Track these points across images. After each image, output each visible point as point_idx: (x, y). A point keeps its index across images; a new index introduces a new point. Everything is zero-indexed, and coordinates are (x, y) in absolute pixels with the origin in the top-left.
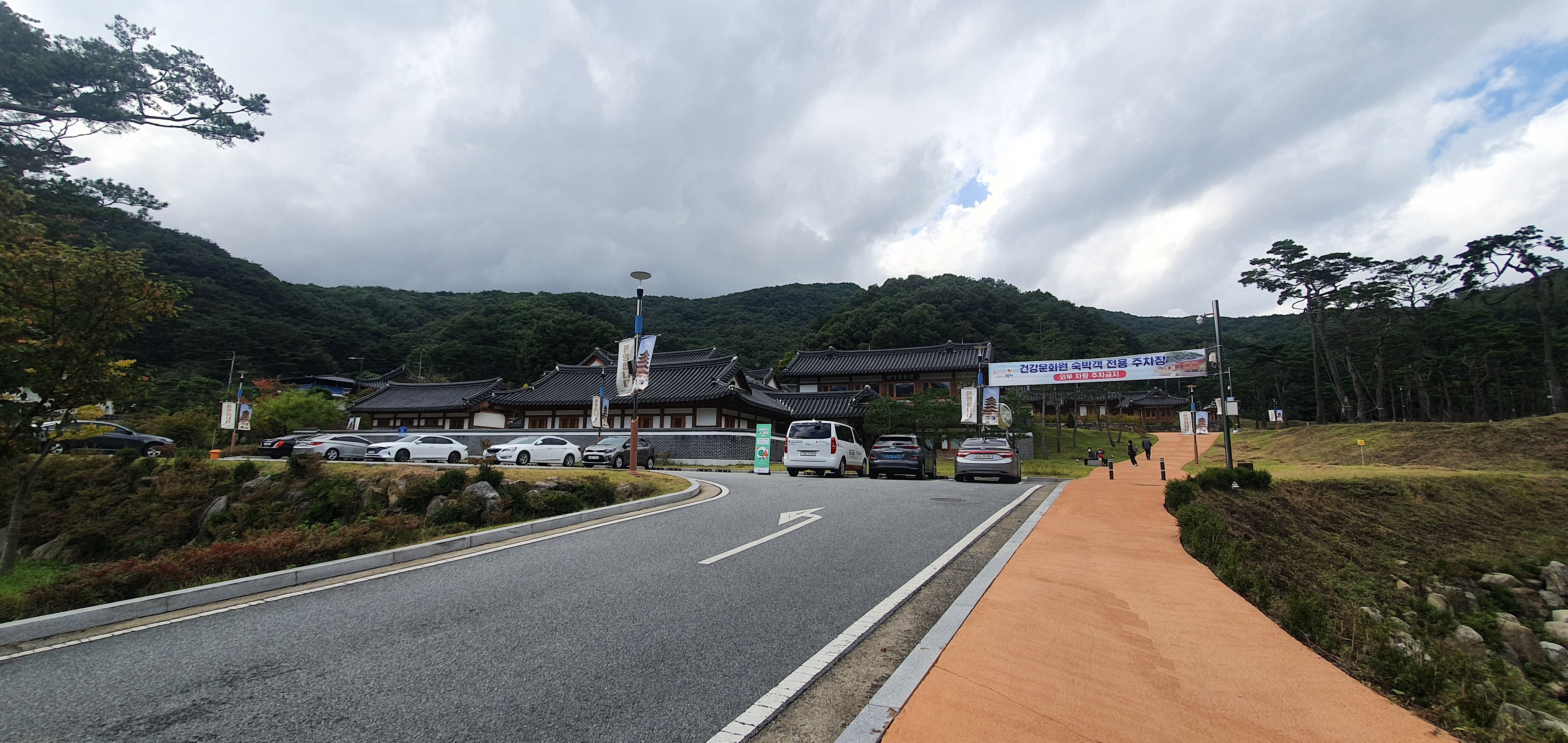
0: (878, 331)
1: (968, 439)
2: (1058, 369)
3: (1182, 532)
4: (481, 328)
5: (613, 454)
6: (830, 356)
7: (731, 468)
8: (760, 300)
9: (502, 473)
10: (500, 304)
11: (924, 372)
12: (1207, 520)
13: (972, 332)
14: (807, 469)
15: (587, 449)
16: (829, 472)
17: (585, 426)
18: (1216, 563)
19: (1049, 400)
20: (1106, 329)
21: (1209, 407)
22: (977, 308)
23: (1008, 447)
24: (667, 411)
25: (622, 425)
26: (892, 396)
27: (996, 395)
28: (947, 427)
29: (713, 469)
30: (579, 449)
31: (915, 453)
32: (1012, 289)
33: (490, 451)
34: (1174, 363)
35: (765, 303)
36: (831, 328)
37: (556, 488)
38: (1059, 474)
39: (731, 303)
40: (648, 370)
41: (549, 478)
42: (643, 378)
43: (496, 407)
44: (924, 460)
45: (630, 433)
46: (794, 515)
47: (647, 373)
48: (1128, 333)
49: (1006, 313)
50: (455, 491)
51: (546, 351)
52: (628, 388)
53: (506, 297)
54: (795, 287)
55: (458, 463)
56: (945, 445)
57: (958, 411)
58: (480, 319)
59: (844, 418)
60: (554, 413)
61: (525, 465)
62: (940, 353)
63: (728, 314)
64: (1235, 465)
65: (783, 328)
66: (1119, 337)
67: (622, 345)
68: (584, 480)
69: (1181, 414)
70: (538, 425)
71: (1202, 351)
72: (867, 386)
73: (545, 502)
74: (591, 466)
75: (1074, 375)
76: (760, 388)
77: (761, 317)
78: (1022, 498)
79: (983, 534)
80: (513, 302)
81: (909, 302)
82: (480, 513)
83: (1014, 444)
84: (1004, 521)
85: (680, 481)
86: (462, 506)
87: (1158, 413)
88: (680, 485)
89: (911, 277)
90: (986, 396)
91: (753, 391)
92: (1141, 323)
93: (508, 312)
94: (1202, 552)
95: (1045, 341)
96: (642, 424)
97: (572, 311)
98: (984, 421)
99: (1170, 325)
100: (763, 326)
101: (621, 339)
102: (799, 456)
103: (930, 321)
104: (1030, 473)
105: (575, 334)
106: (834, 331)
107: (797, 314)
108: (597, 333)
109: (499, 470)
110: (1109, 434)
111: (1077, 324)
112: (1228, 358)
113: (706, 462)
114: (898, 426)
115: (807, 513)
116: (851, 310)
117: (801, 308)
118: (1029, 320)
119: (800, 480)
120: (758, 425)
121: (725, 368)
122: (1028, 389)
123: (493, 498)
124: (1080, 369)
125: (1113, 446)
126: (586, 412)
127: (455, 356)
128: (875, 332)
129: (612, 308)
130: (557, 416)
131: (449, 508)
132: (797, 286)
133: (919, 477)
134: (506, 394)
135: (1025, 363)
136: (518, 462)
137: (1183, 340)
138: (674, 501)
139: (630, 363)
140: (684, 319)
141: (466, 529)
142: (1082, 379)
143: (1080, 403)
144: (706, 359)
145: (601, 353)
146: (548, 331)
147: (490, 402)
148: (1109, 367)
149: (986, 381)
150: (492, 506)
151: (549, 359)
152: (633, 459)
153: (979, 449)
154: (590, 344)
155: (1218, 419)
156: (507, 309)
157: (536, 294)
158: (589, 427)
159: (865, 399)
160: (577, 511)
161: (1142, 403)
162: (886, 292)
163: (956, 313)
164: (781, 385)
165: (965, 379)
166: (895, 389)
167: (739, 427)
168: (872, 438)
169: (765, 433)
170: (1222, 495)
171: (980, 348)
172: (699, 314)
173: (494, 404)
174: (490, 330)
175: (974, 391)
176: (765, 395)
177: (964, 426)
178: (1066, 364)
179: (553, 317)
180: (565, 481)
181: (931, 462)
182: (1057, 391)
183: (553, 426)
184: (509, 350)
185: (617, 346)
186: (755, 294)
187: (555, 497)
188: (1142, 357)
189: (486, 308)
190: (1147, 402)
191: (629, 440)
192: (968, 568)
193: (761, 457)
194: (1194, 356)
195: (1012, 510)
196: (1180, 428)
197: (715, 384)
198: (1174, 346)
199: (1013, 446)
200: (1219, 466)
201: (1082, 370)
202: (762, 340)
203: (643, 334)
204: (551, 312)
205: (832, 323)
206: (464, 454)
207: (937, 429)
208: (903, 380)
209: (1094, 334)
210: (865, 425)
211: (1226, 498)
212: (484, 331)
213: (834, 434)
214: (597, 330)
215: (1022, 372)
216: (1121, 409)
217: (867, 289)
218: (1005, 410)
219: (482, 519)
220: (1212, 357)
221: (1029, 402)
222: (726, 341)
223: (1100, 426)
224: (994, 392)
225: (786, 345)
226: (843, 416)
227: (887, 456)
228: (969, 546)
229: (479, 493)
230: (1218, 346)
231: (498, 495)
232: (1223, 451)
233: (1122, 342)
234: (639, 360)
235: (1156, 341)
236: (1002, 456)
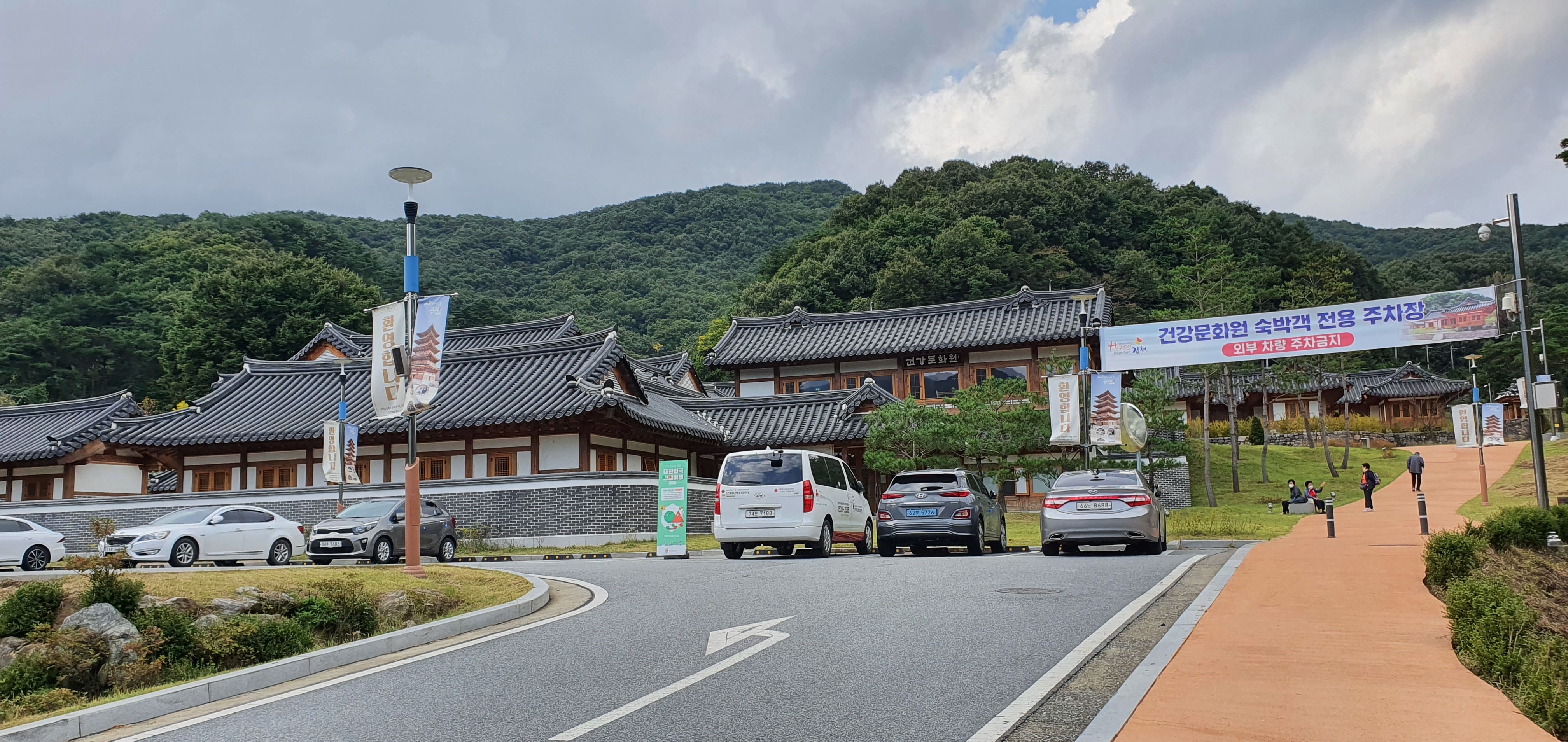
0: (888, 273)
1: (1065, 474)
2: (1230, 333)
3: (1457, 628)
4: (79, 291)
5: (370, 536)
6: (796, 325)
7: (611, 550)
8: (656, 221)
9: (140, 585)
10: (119, 241)
11: (978, 348)
12: (1498, 604)
13: (1068, 268)
14: (758, 543)
15: (316, 528)
16: (802, 547)
17: (310, 481)
18: (1516, 682)
19: (1215, 393)
20: (1317, 254)
21: (1507, 394)
22: (1077, 221)
23: (1140, 485)
24: (478, 444)
25: (387, 475)
26: (918, 397)
27: (1114, 386)
28: (1023, 452)
29: (576, 553)
30: (301, 529)
31: (961, 504)
32: (1142, 183)
33: (113, 542)
34: (1439, 315)
35: (666, 226)
36: (797, 270)
37: (255, 609)
38: (1236, 533)
39: (598, 226)
40: (438, 366)
41: (240, 590)
42: (425, 382)
43: (119, 452)
44: (981, 517)
45: (403, 492)
46: (735, 634)
47: (435, 371)
48: (1358, 260)
49: (1133, 228)
50: (41, 626)
51: (222, 333)
52: (395, 403)
53: (130, 225)
54: (724, 192)
55: (44, 569)
56: (1021, 487)
57: (1043, 420)
58: (77, 271)
59: (828, 441)
60: (244, 458)
61: (188, 565)
62: (1006, 312)
63: (594, 250)
64: (1553, 502)
65: (705, 273)
66: (1342, 269)
67: (379, 316)
68: (312, 590)
69: (1456, 410)
70: (211, 484)
71: (1489, 292)
72: (868, 379)
73: (234, 638)
74: (326, 561)
75: (1260, 345)
76: (664, 392)
77: (661, 254)
78: (1168, 581)
79: (1097, 654)
80: (146, 235)
81: (946, 215)
82: (96, 668)
83: (1152, 479)
84: (1135, 627)
85: (510, 581)
86: (57, 657)
87: (1414, 409)
88: (510, 590)
89: (950, 166)
90: (1096, 391)
91: (651, 396)
92: (1382, 240)
93: (136, 256)
94: (1491, 664)
95: (1205, 282)
96: (428, 473)
97: (272, 251)
98: (1094, 439)
99: (1435, 243)
100: (665, 270)
101: (376, 304)
102: (742, 520)
103: (986, 250)
104: (1183, 533)
105: (281, 297)
106: (804, 275)
107: (730, 245)
108: (327, 293)
109: (134, 580)
110: (1327, 454)
111: (1264, 247)
112: (1540, 301)
113: (562, 541)
114: (931, 453)
115: (760, 628)
116: (834, 235)
117: (737, 234)
118: (1175, 241)
119: (747, 563)
120: (662, 463)
121: (594, 355)
122: (1177, 374)
123: (124, 636)
124: (1269, 332)
125: (1335, 475)
126: (310, 454)
127: (26, 350)
128: (882, 275)
129: (356, 242)
130: (252, 464)
131: (28, 663)
132: (728, 190)
133: (974, 551)
134: (140, 425)
135: (1169, 325)
136: (174, 562)
137: (1458, 270)
138: (499, 621)
139: (396, 352)
140: (505, 261)
141: (68, 702)
142: (1275, 351)
143: (1271, 396)
144: (555, 337)
145: (337, 334)
146: (223, 292)
147: (107, 442)
148: (1322, 327)
149: (1096, 362)
150: (121, 653)
151: (230, 349)
152: (411, 544)
153: (1086, 491)
154: (313, 316)
155: (1524, 417)
156: (135, 249)
157: (195, 217)
158: (317, 483)
159: (866, 404)
160: (300, 652)
161: (1384, 392)
162: (901, 196)
163: (1037, 232)
164: (704, 383)
165: (1057, 359)
166: (922, 383)
167: (625, 468)
168: (883, 480)
169: (676, 477)
170: (1529, 557)
171: (1083, 298)
172: (536, 249)
173: (117, 445)
174: (99, 292)
175: (1072, 381)
176: (674, 405)
177: (1057, 449)
178: (1245, 324)
179: (233, 265)
180: (272, 593)
181: (996, 521)
182: (1230, 376)
183: (244, 484)
184: (143, 335)
185: (369, 319)
186: (645, 207)
187: (255, 628)
188: (1382, 303)
189: (89, 249)
190: (1393, 390)
191: (403, 505)
192: (1068, 719)
193: (670, 525)
194: (1475, 299)
195: (1150, 606)
196: (1453, 437)
197: (573, 387)
198: (1441, 283)
199: (1151, 485)
200: (1525, 503)
201: (1276, 335)
202: (664, 298)
203: (422, 292)
204: (227, 254)
205: (799, 261)
206: (57, 551)
207: (1005, 457)
208: (937, 366)
209: (1295, 264)
210: (868, 454)
211: (1538, 564)
212: (86, 296)
213: (807, 474)
214: (326, 287)
215: (1163, 342)
216: (1347, 405)
217: (864, 192)
218: (1134, 417)
219: (103, 681)
220: (1508, 302)
221: (1179, 399)
222: (593, 303)
223: (1310, 439)
224: (1111, 382)
225: (711, 306)
226: (824, 439)
227: (910, 512)
228: (1070, 678)
229: (93, 628)
230: (1519, 279)
231: (134, 629)
232: (1530, 475)
233: (1347, 279)
234: (415, 345)
235: (1408, 274)
236: (1128, 503)
